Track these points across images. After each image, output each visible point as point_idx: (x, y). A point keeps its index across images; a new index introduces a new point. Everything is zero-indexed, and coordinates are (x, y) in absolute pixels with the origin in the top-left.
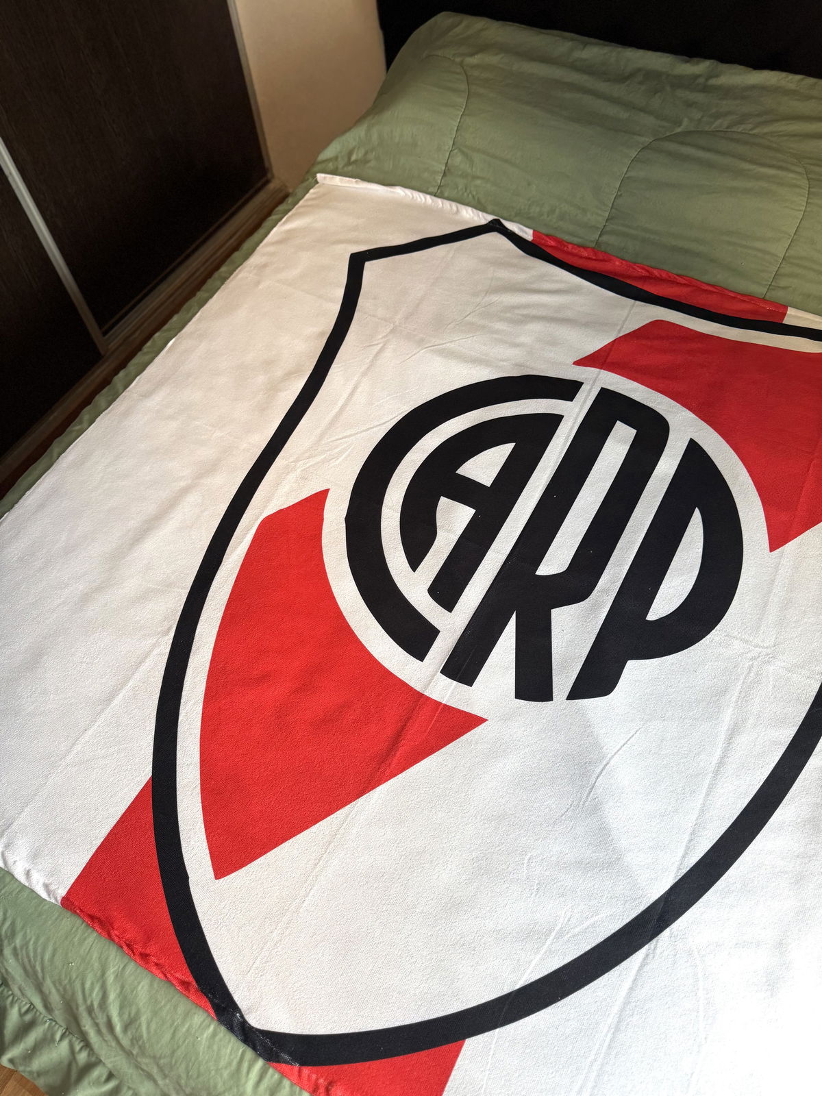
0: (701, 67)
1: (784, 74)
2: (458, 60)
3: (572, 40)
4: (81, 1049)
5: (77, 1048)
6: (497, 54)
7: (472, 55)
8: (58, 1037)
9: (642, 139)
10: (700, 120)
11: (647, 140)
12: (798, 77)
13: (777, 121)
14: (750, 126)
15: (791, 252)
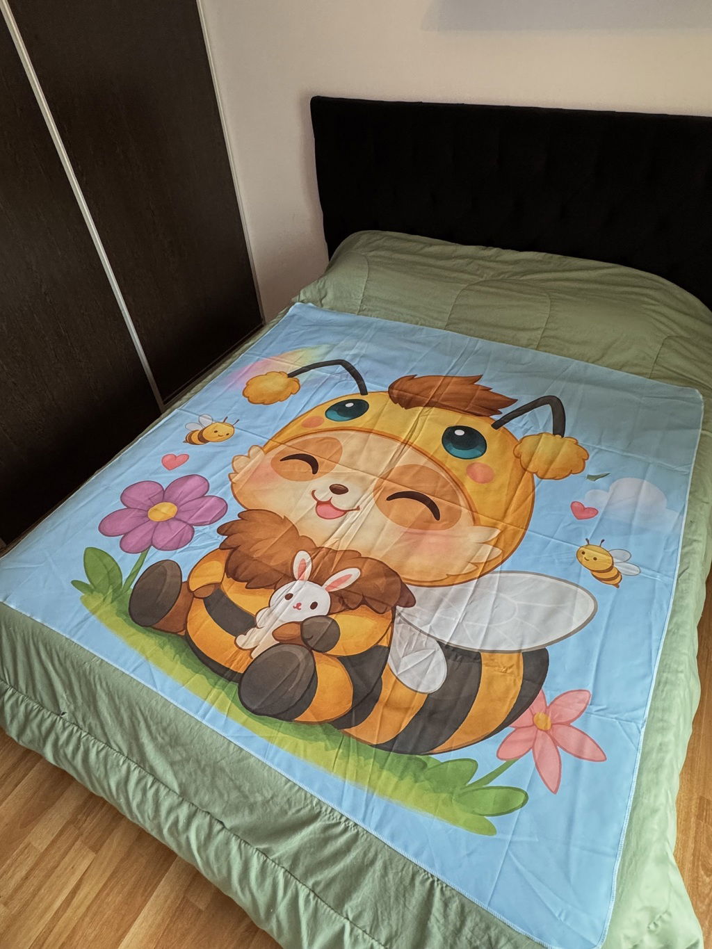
0: (493, 251)
1: (536, 253)
2: (363, 254)
3: (427, 241)
4: (135, 769)
5: (132, 768)
7: (372, 251)
8: (121, 762)
9: (462, 285)
10: (493, 275)
11: (465, 285)
12: (543, 254)
13: (532, 274)
14: (519, 277)
15: (544, 335)
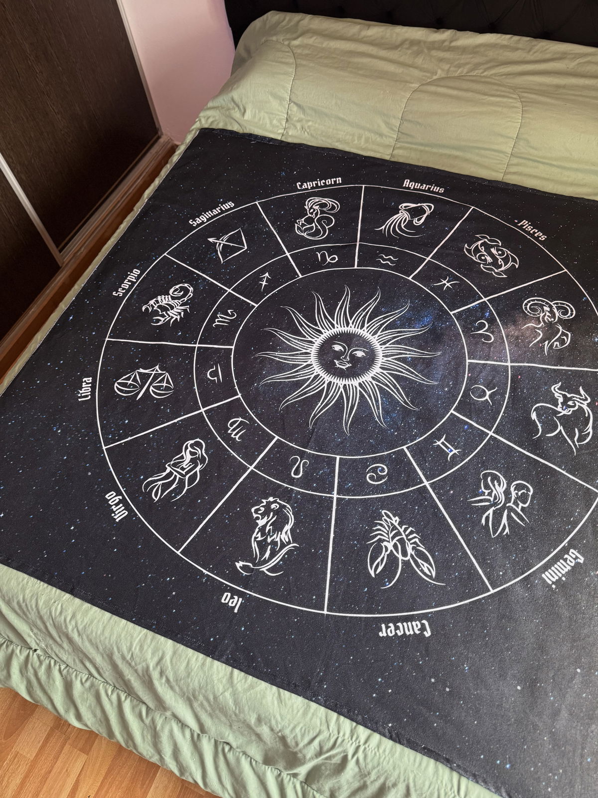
0: (446, 35)
2: (286, 43)
3: (360, 24)
6: (311, 37)
7: (295, 39)
9: (413, 85)
10: (449, 69)
11: (416, 85)
13: (497, 66)
14: (481, 71)
15: (516, 150)
